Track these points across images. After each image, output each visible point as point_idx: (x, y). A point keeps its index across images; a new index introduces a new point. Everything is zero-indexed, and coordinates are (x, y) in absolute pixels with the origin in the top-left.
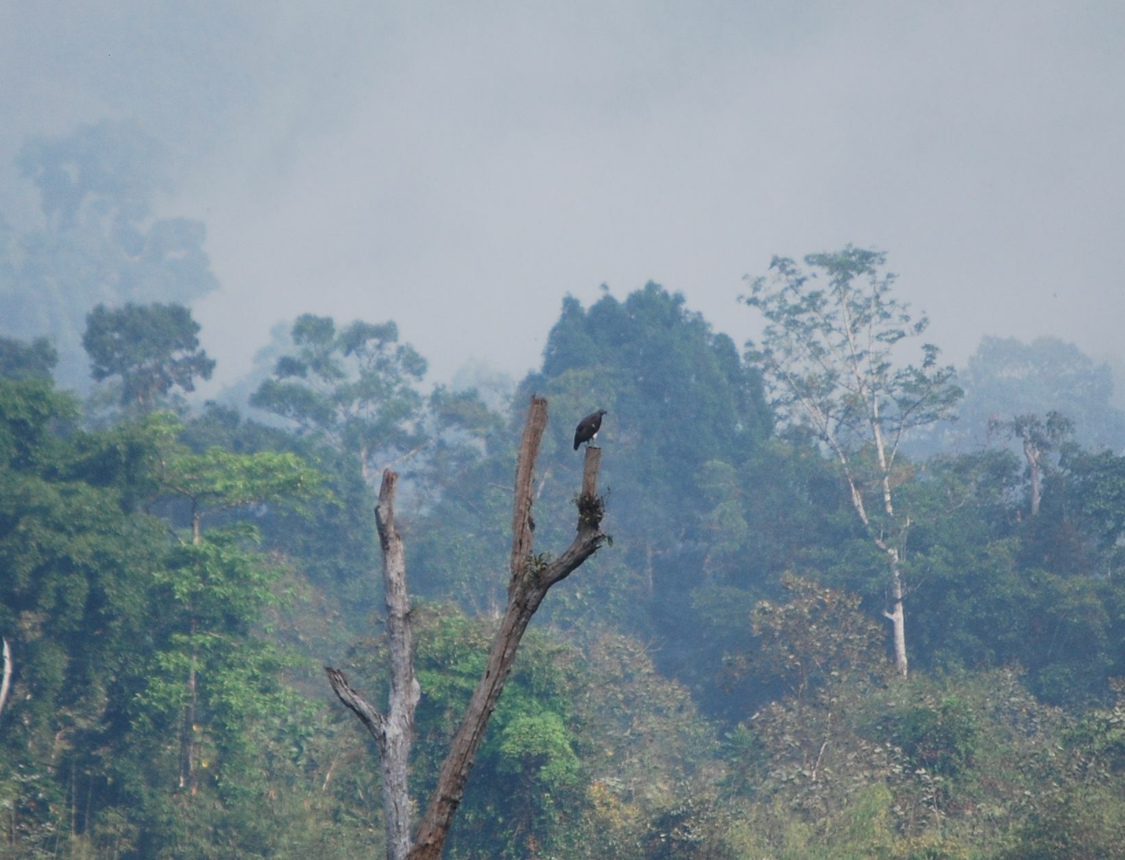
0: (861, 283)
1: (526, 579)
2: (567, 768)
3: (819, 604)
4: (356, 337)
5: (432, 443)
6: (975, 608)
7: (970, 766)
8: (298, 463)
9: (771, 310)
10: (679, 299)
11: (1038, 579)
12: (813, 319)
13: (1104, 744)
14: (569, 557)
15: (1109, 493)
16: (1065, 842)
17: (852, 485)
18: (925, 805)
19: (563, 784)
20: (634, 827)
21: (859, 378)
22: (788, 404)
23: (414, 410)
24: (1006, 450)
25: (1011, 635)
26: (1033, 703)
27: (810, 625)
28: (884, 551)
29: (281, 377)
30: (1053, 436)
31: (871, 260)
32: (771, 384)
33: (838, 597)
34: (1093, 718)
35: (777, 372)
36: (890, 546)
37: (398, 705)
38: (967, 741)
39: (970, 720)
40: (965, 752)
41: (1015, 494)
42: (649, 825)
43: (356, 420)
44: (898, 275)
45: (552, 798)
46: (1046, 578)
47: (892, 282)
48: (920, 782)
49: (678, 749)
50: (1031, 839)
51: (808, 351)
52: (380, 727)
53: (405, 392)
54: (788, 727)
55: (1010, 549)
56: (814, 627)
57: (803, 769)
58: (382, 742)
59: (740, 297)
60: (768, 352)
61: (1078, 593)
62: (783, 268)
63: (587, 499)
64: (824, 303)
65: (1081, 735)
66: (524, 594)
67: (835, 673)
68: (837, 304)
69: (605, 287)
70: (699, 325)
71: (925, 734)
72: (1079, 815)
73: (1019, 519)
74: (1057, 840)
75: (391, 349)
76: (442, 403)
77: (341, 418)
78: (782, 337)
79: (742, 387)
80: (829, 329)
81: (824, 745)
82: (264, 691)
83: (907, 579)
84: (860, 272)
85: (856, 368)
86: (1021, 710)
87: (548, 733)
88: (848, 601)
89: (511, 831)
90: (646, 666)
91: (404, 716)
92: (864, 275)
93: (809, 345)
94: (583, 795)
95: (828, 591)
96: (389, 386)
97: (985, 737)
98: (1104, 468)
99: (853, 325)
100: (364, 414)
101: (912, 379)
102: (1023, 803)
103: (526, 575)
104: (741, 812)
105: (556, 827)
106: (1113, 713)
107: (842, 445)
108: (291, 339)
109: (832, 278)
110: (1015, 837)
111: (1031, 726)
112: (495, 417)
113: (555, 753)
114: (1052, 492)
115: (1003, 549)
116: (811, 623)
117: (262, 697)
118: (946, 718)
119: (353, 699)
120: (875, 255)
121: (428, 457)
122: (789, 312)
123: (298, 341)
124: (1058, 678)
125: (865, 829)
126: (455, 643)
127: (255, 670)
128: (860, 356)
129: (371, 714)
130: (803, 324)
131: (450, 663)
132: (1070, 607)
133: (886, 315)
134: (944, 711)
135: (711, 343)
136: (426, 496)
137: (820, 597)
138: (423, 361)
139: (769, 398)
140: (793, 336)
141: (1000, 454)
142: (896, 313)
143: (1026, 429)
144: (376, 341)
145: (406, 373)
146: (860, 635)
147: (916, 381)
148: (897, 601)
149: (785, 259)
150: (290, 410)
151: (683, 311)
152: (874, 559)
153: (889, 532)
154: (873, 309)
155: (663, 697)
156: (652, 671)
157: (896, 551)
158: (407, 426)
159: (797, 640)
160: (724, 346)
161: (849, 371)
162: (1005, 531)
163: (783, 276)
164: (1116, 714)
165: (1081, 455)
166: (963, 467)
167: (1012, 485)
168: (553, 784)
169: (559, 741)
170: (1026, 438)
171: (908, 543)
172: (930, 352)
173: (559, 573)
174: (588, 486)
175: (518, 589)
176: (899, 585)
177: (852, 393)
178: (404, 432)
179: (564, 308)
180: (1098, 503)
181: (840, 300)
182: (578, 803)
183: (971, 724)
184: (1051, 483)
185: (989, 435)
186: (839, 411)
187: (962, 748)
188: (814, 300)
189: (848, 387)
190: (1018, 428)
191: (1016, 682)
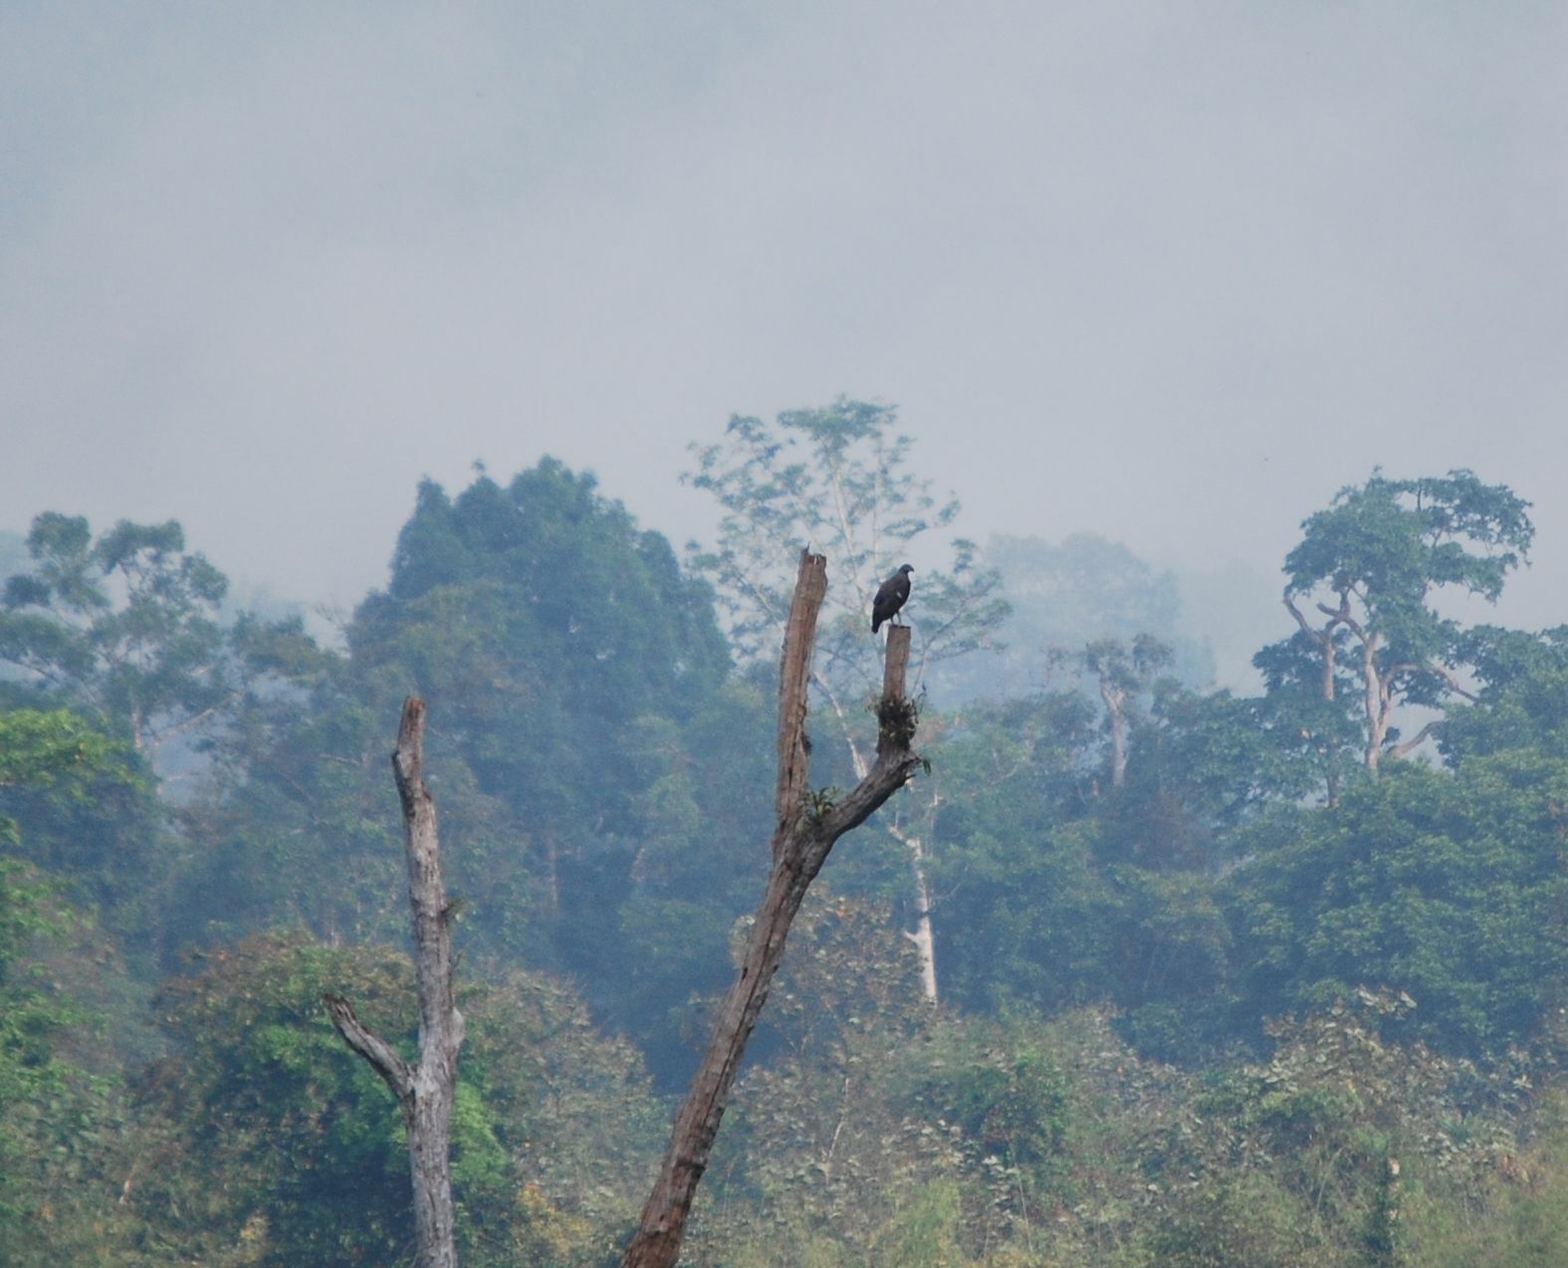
0: (859, 451)
1: (799, 827)
2: (489, 1164)
3: (829, 920)
4: (124, 544)
5: (237, 699)
6: (1036, 922)
7: (1058, 1151)
8: (75, 725)
9: (728, 494)
10: (589, 481)
11: (1126, 878)
12: (791, 505)
13: (1259, 1114)
14: (866, 792)
15: (1226, 751)
16: (1220, 1258)
17: (853, 747)
18: (997, 1210)
19: (482, 1186)
20: (590, 1251)
21: (860, 590)
22: (756, 630)
23: (211, 651)
24: (1075, 692)
25: (1090, 962)
26: (1132, 1059)
27: (817, 950)
28: (901, 843)
29: (12, 606)
30: (1143, 671)
31: (873, 417)
32: (732, 602)
33: (857, 909)
34: (1242, 1077)
35: (740, 585)
36: (910, 836)
37: (432, 1048)
38: (1054, 1115)
39: (1057, 1083)
40: (1052, 1131)
41: (1091, 758)
42: (611, 1246)
43: (125, 667)
44: (914, 440)
45: (466, 1209)
46: (1137, 876)
47: (905, 450)
48: (988, 1176)
49: (614, 1137)
50: (1170, 1253)
51: (785, 553)
52: (406, 1081)
53: (196, 624)
54: (788, 1101)
55: (1084, 835)
56: (823, 952)
57: (818, 1160)
58: (410, 1104)
59: (683, 477)
60: (728, 555)
61: (1184, 897)
62: (746, 431)
63: (891, 704)
64: (808, 481)
65: (1224, 1102)
66: (797, 849)
67: (855, 1020)
68: (825, 484)
69: (479, 466)
70: (618, 518)
71: (992, 1106)
72: (1237, 1217)
73: (1096, 793)
74: (1208, 1254)
75: (174, 561)
76: (251, 639)
77: (102, 665)
78: (746, 533)
79: (681, 608)
80: (817, 520)
81: (840, 1126)
82: (31, 1062)
83: (936, 884)
84: (858, 435)
85: (855, 575)
86: (1115, 1070)
87: (460, 1113)
88: (872, 914)
89: (407, 1259)
90: (578, 1016)
91: (441, 1066)
92: (866, 440)
93: (787, 544)
94: (512, 1203)
95: (842, 899)
96: (172, 615)
97: (1080, 1108)
98: (1216, 717)
99: (851, 513)
100: (135, 657)
101: (938, 589)
102: (1147, 1202)
103: (800, 822)
104: (747, 1223)
105: (473, 1251)
106: (1270, 1070)
107: (837, 689)
108: (26, 550)
109: (817, 445)
110: (1145, 1251)
111: (1129, 1094)
112: (329, 658)
113: (470, 1143)
114: (1142, 752)
115: (1073, 837)
116: (818, 947)
117: (26, 1070)
118: (1022, 1081)
119: (365, 1040)
120: (880, 410)
121: (232, 718)
122: (757, 496)
123: (36, 554)
124: (1158, 1024)
125: (926, 1244)
126: (321, 984)
127: (17, 1032)
128: (861, 559)
129: (394, 1063)
130: (777, 513)
131: (312, 1014)
132: (1175, 920)
133: (898, 498)
134: (1020, 1070)
135: (636, 546)
136: (230, 775)
137: (829, 909)
138: (222, 578)
139: (725, 622)
140: (763, 531)
141: (1066, 698)
142: (913, 496)
143: (1103, 662)
144: (150, 551)
145: (196, 596)
146: (892, 962)
147: (943, 593)
148: (922, 915)
149: (750, 419)
150: (26, 655)
151: (595, 499)
152: (886, 854)
153: (908, 814)
154: (879, 490)
155: (604, 1060)
156: (586, 1023)
157: (918, 842)
158: (200, 674)
159: (798, 971)
160: (657, 550)
161: (846, 580)
162: (1076, 809)
163: (747, 443)
164: (1275, 1070)
165: (1183, 697)
166: (1014, 717)
167: (1085, 743)
168: (468, 1189)
169: (476, 1125)
170: (1102, 673)
171: (937, 828)
172: (963, 551)
173: (851, 817)
174: (894, 682)
175: (788, 842)
176: (924, 892)
177: (851, 613)
178: (195, 683)
179: (419, 498)
180: (1210, 766)
181: (830, 477)
182: (504, 1215)
183: (1059, 1090)
184: (1142, 739)
185: (1049, 670)
186: (832, 640)
187: (1047, 1126)
188: (792, 477)
189: (844, 604)
190: (1091, 658)
191: (1108, 1029)
